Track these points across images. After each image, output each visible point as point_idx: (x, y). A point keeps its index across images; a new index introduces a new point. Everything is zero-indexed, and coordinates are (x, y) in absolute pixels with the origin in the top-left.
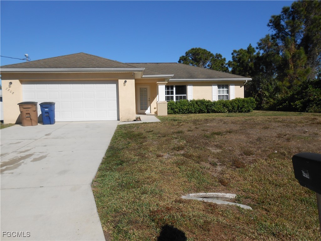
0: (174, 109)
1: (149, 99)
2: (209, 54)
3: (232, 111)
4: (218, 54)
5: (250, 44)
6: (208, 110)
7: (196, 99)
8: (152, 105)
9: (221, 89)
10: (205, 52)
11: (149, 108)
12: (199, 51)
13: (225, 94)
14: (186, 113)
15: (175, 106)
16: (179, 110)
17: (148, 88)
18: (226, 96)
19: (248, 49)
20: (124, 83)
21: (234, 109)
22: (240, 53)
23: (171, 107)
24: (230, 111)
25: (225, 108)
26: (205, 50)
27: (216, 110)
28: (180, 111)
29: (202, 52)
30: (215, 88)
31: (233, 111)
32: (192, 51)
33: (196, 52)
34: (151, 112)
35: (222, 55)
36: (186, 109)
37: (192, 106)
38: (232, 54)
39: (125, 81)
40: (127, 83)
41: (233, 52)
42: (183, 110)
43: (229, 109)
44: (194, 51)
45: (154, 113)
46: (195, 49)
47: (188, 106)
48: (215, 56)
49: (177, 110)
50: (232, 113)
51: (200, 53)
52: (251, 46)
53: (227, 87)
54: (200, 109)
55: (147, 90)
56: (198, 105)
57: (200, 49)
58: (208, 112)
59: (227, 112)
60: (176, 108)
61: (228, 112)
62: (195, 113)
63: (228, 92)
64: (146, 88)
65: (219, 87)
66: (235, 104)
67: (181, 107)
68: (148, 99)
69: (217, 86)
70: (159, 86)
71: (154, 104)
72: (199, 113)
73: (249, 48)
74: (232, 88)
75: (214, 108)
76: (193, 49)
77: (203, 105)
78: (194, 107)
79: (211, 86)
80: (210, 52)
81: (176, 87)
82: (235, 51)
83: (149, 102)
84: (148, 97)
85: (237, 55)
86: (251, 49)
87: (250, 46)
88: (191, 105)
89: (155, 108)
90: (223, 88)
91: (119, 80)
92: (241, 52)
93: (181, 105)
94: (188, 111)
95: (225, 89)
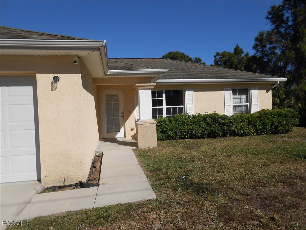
0: (166, 131)
1: (122, 113)
2: (188, 58)
3: (261, 132)
4: (197, 58)
5: (237, 45)
6: (223, 132)
7: (202, 113)
8: (127, 123)
9: (238, 96)
10: (184, 56)
11: (122, 130)
12: (178, 55)
13: (244, 103)
14: (187, 138)
15: (169, 126)
16: (175, 132)
17: (120, 94)
18: (245, 106)
19: (236, 50)
20: (52, 83)
21: (266, 129)
22: (224, 56)
23: (161, 128)
24: (258, 133)
25: (250, 126)
26: (183, 54)
27: (236, 130)
28: (176, 135)
29: (181, 56)
30: (229, 94)
31: (264, 132)
32: (170, 55)
33: (174, 55)
34: (125, 137)
35: (202, 60)
36: (188, 132)
37: (198, 126)
38: (215, 57)
39: (56, 79)
40: (59, 84)
41: (215, 55)
42: (181, 133)
43: (257, 128)
44: (172, 55)
45: (131, 138)
46: (173, 53)
47: (191, 125)
48: (194, 60)
49: (171, 133)
50: (261, 136)
51: (178, 56)
52: (239, 47)
53: (246, 91)
54: (212, 131)
55: (118, 98)
56: (208, 124)
57: (177, 53)
58: (224, 135)
59: (253, 133)
60: (170, 130)
61: (255, 134)
62: (202, 137)
63: (248, 100)
64: (116, 96)
65: (234, 93)
66: (267, 121)
67: (178, 127)
68: (121, 115)
69: (231, 91)
70: (140, 91)
71: (130, 123)
72: (209, 137)
73: (237, 48)
74: (255, 94)
75: (233, 128)
76: (170, 53)
77: (216, 123)
78: (200, 127)
79: (223, 90)
80: (188, 56)
81: (167, 93)
82: (218, 54)
83: (121, 119)
84: (121, 111)
85: (220, 58)
86: (238, 50)
87: (237, 46)
88: (196, 124)
89: (132, 130)
90: (240, 94)
91: (39, 76)
92: (225, 54)
93: (178, 124)
94: (191, 134)
95: (244, 96)
